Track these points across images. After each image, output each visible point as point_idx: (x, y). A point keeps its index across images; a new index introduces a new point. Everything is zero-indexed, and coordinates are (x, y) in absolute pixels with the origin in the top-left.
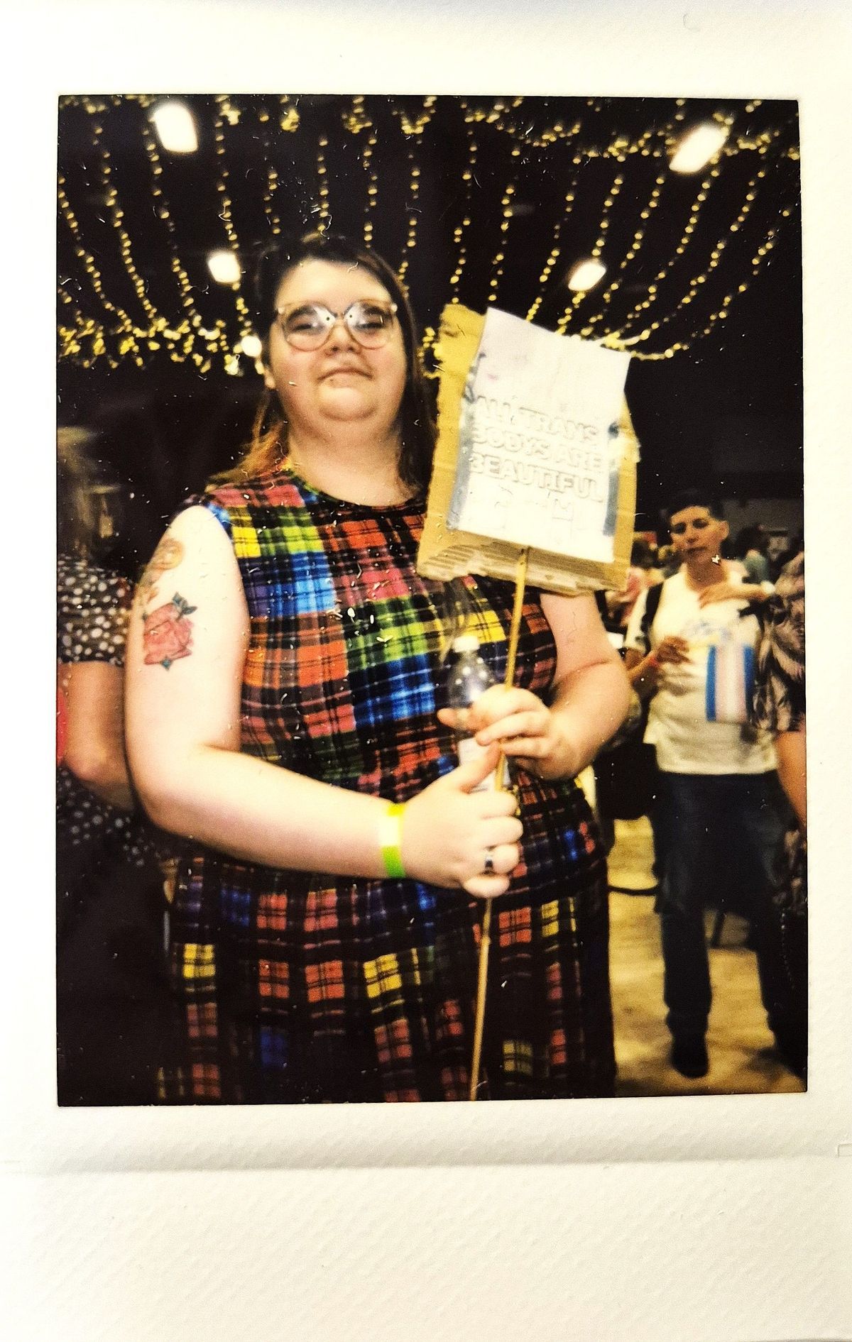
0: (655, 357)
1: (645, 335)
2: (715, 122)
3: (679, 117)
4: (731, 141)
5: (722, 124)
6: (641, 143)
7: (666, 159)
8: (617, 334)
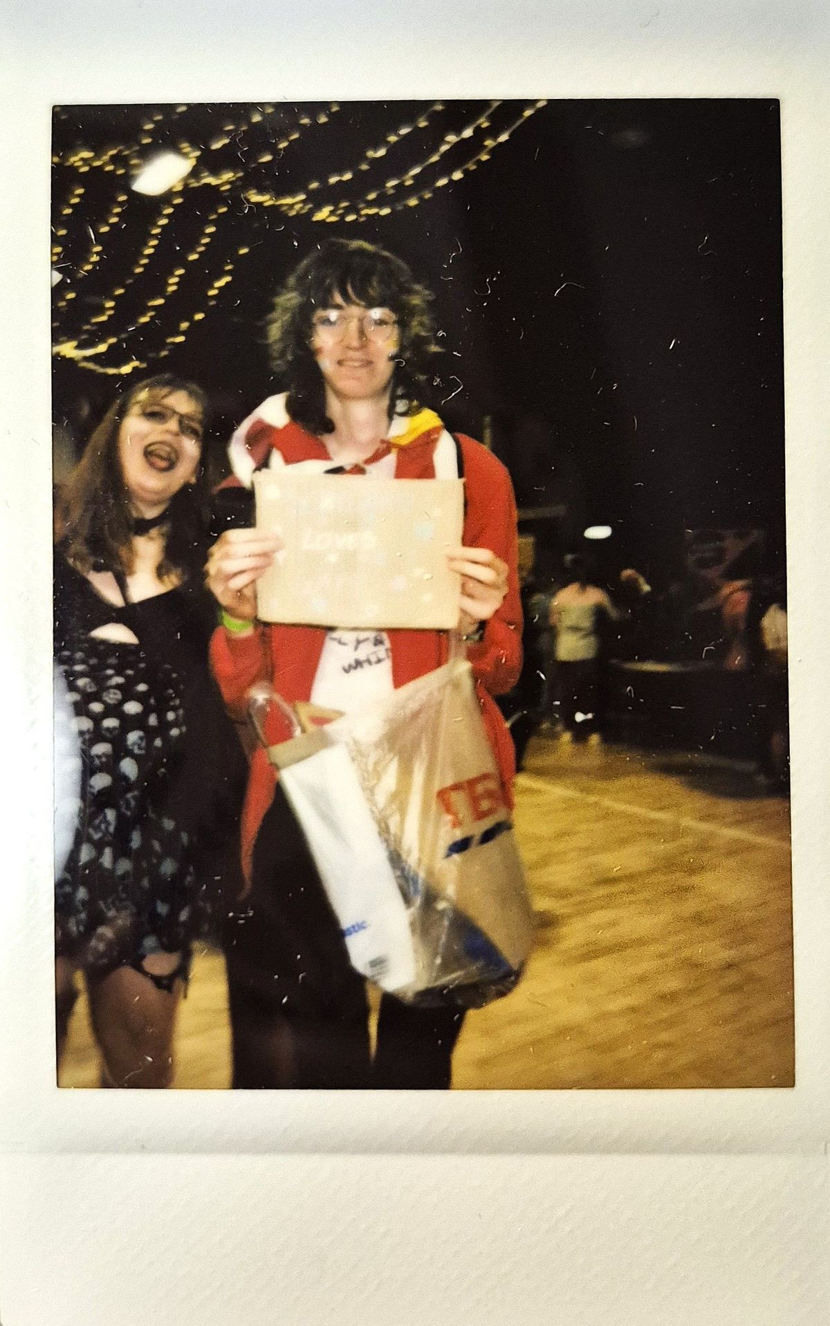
0: (111, 371)
1: (102, 348)
2: (178, 151)
3: (147, 141)
4: (195, 173)
5: (185, 155)
6: (106, 158)
7: (128, 178)
8: (74, 343)
